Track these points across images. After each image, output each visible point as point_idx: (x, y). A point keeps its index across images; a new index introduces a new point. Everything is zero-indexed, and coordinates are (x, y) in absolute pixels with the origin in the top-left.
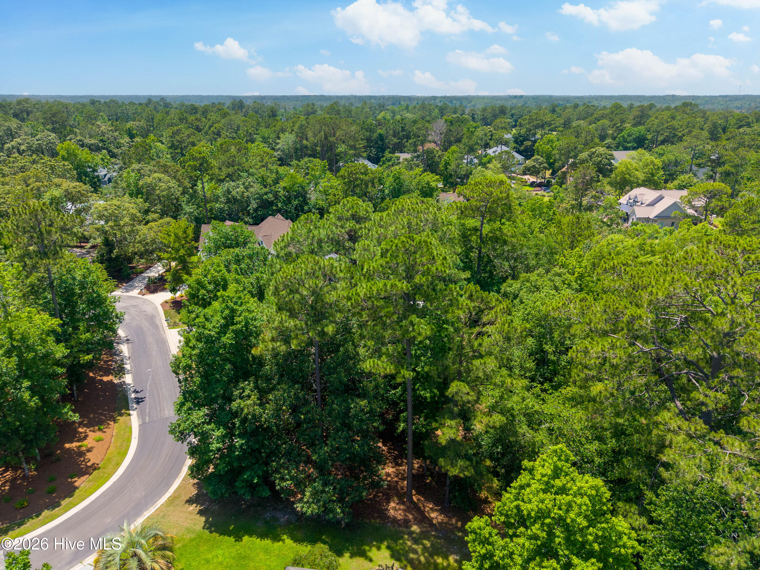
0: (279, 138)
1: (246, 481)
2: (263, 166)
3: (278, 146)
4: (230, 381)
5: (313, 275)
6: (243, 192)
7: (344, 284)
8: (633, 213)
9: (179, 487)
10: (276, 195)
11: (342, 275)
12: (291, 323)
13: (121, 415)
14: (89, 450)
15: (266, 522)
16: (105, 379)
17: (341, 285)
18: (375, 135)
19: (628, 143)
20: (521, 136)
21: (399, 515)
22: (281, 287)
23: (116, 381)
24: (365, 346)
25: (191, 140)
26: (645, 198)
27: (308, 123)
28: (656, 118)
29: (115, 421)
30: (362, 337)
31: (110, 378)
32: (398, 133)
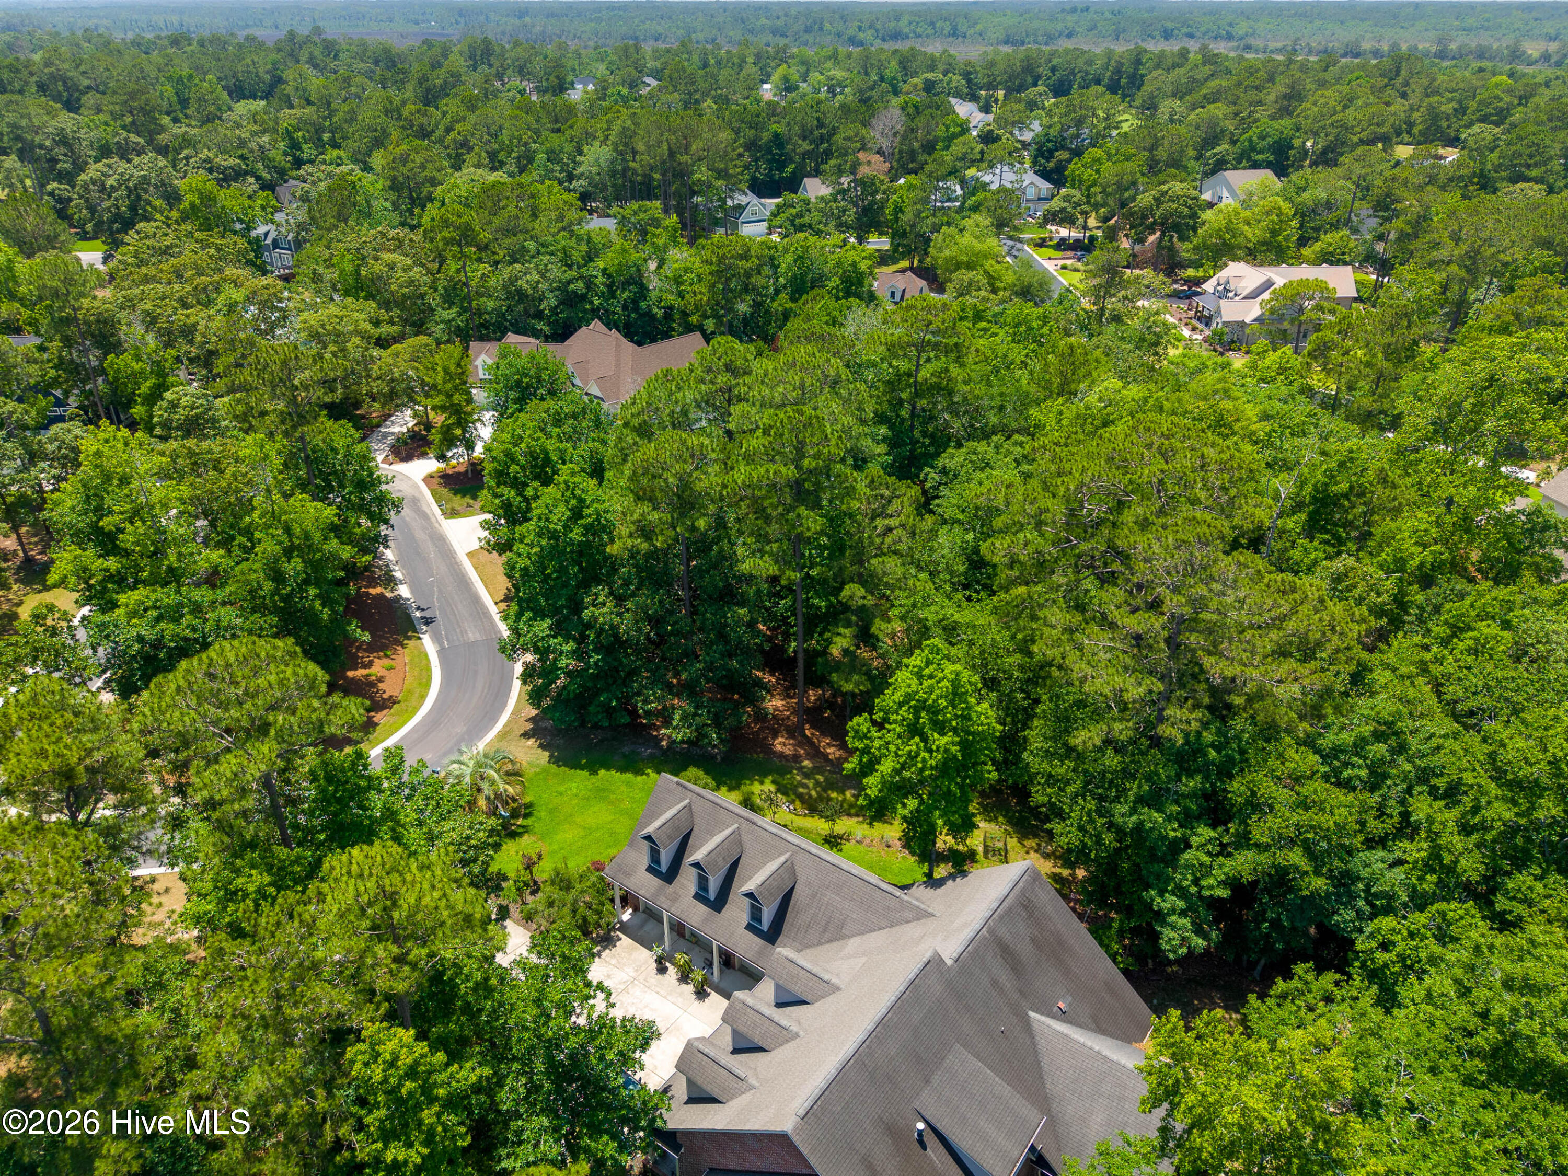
0: (580, 153)
1: (602, 705)
2: (564, 229)
3: (581, 170)
4: (578, 587)
5: (680, 459)
6: (538, 282)
7: (717, 468)
8: (1219, 312)
9: (509, 722)
10: (589, 283)
11: (714, 456)
12: (655, 516)
13: (409, 638)
14: (381, 680)
15: (624, 756)
16: (373, 591)
17: (713, 469)
18: (766, 136)
19: (1259, 153)
20: (1049, 141)
21: (788, 750)
22: (640, 471)
23: (389, 595)
24: (744, 544)
25: (427, 173)
26: (1243, 284)
27: (636, 124)
28: (1315, 104)
29: (404, 646)
30: (741, 533)
31: (378, 590)
32: (811, 133)
